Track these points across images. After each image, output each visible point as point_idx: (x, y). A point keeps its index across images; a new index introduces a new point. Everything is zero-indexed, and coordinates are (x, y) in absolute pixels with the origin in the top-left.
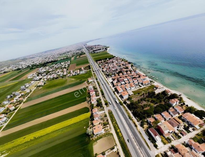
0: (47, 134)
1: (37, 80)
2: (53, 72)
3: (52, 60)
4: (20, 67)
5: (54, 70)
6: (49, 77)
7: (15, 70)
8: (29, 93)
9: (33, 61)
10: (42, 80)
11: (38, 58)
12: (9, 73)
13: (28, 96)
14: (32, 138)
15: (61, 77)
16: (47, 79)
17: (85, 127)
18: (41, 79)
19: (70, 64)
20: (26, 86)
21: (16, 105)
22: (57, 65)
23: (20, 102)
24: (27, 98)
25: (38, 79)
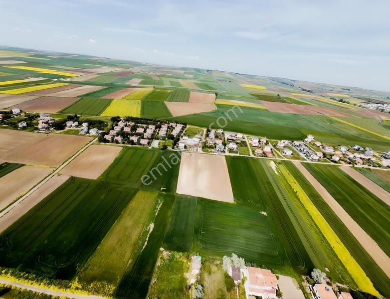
0: (302, 205)
17: (327, 270)
21: (343, 160)
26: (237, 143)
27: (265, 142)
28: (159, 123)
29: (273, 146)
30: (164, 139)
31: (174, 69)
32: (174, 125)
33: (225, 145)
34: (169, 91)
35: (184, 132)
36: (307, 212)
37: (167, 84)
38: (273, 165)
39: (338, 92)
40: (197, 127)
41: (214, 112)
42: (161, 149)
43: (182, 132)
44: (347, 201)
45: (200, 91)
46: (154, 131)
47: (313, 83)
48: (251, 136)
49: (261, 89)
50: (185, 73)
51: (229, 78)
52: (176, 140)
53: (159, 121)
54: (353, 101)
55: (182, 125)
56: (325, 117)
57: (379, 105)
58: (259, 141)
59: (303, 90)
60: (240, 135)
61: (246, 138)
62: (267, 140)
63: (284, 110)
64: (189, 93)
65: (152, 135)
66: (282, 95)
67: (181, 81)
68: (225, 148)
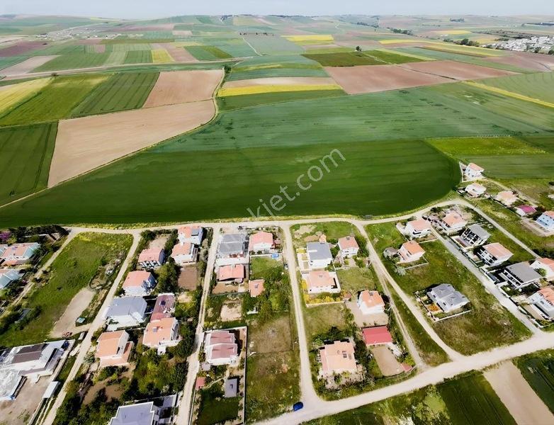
49: (324, 41)
59: (396, 31)
66: (365, 48)
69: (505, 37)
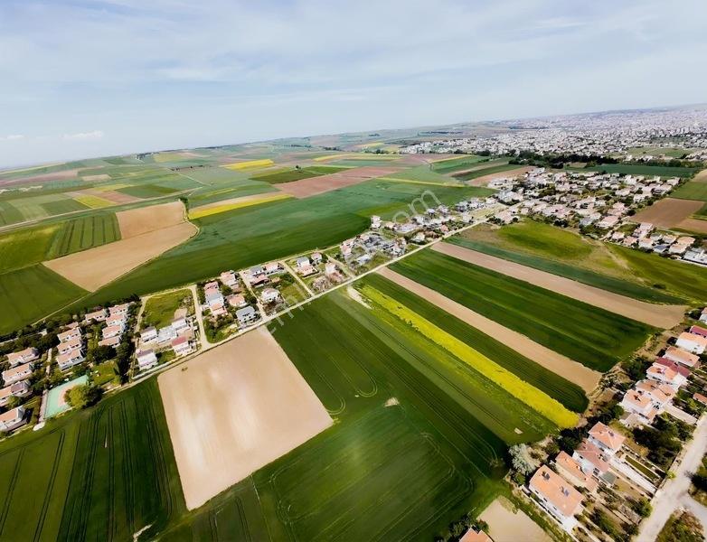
0: (431, 341)
1: (502, 202)
2: (564, 199)
3: (600, 153)
4: (493, 149)
5: (576, 193)
6: (538, 209)
7: (478, 153)
8: (464, 225)
9: (532, 141)
10: (514, 208)
11: (556, 131)
12: (464, 156)
13: (458, 231)
14: (407, 321)
15: (581, 227)
16: (530, 209)
17: (518, 431)
18: (515, 202)
19: (669, 193)
20: (471, 205)
21: (429, 236)
22: (600, 177)
23: (438, 234)
24: (453, 232)
25: (506, 201)
26: (275, 286)
27: (320, 257)
28: (44, 333)
29: (335, 258)
30: (81, 370)
31: (45, 170)
32: (99, 315)
33: (252, 301)
34: (49, 231)
35: (139, 319)
36: (440, 347)
37: (33, 214)
38: (353, 294)
39: (368, 141)
40: (171, 291)
41: (195, 240)
42: (84, 407)
43: (135, 322)
44: (467, 295)
45: (142, 205)
46: (37, 367)
47: (335, 136)
48: (292, 258)
49: (264, 165)
50: (80, 174)
51: (195, 161)
52: (123, 356)
53: (42, 327)
54: (391, 149)
55: (127, 305)
56: (374, 181)
57: (417, 146)
58: (311, 261)
59: (327, 149)
60: (272, 266)
61: (285, 265)
62: (322, 251)
63: (319, 189)
64: (113, 218)
65: (33, 380)
66: (304, 165)
67: (77, 196)
68: (256, 309)
69: (405, 144)
